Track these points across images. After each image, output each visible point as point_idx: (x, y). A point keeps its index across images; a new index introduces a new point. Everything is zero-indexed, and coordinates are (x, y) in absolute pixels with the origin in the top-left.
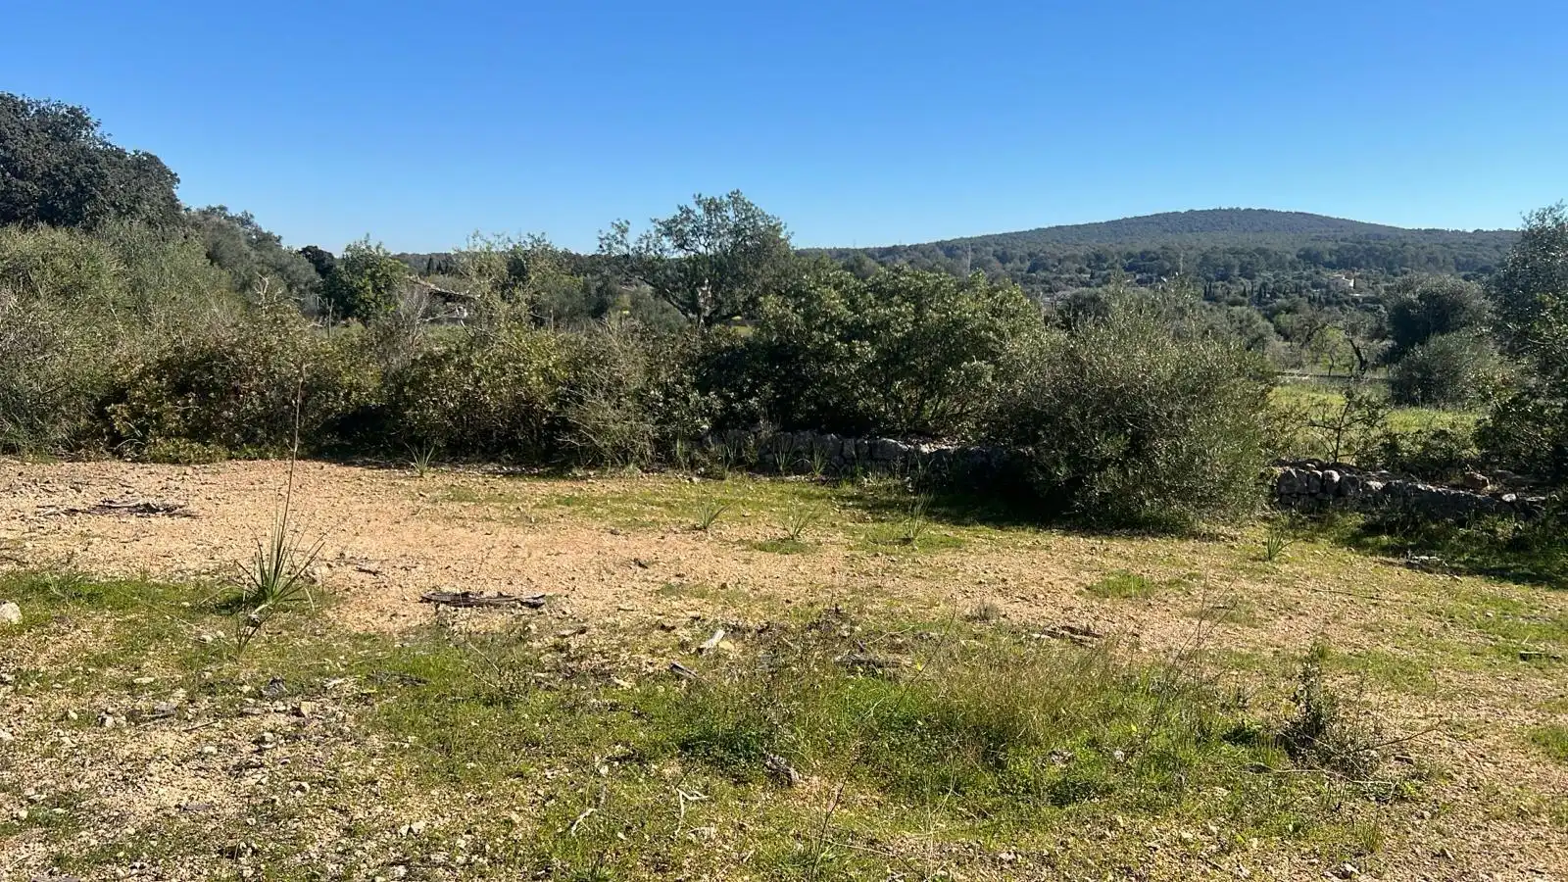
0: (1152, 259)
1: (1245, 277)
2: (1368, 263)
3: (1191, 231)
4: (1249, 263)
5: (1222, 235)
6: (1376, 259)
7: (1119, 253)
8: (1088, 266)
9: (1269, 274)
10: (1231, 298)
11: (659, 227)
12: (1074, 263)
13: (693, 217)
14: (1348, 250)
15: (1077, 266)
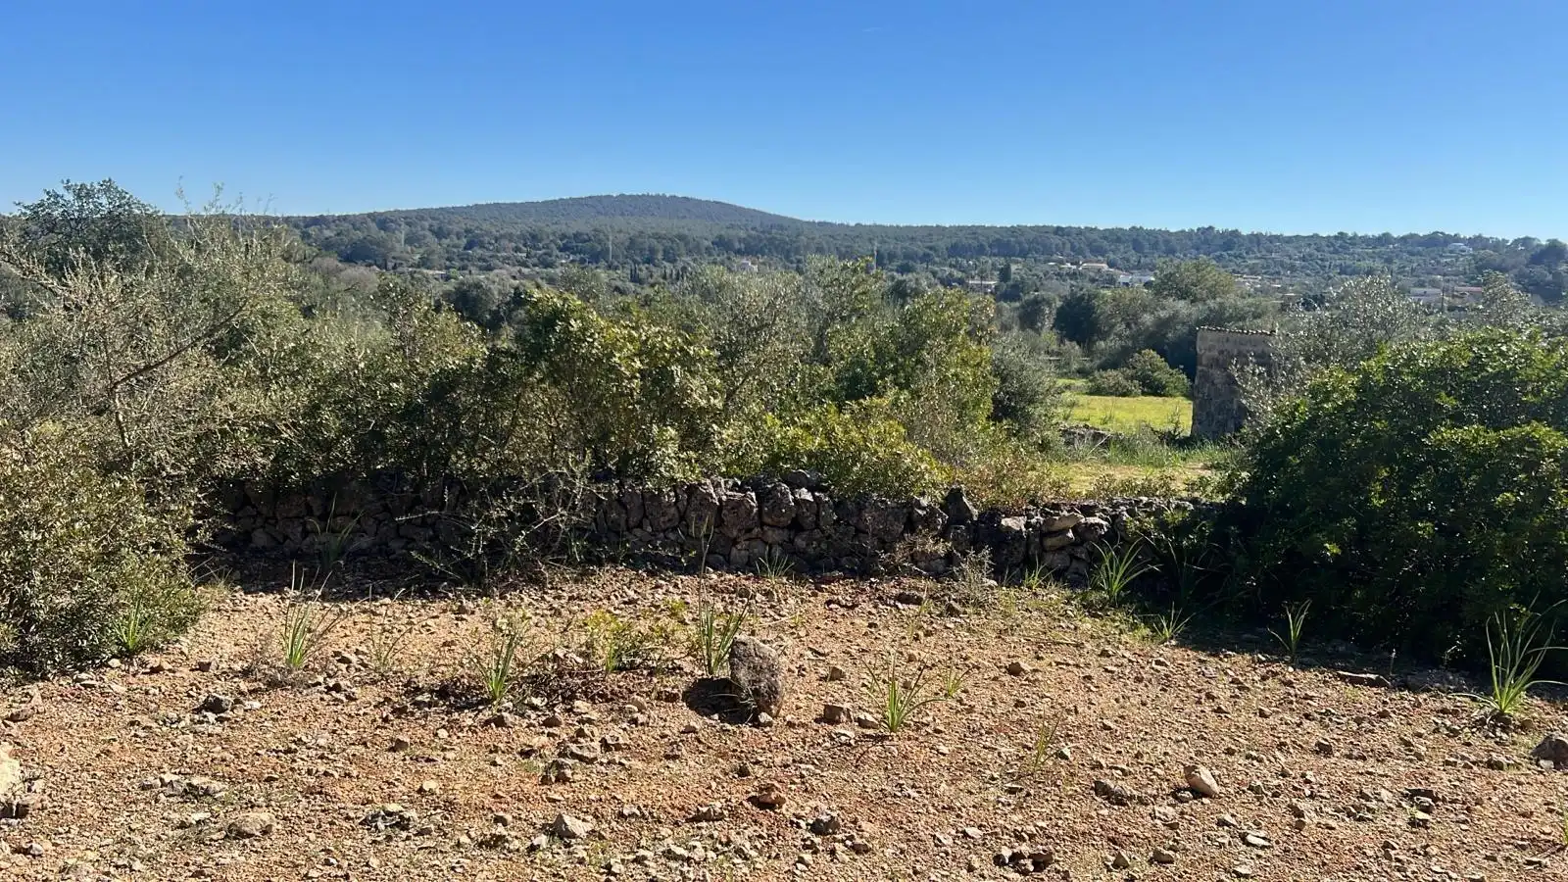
0: (585, 241)
1: (669, 261)
2: (770, 250)
3: (622, 214)
4: (671, 248)
5: (650, 219)
6: (776, 248)
7: (554, 234)
8: (525, 245)
9: (689, 259)
10: (652, 281)
12: (510, 241)
13: (61, 202)
14: (754, 239)
15: (514, 245)
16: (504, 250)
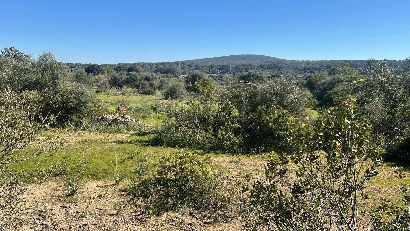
1: (246, 72)
2: (274, 68)
3: (238, 60)
4: (247, 68)
5: (245, 61)
7: (217, 65)
8: (209, 68)
12: (206, 67)
14: (271, 65)
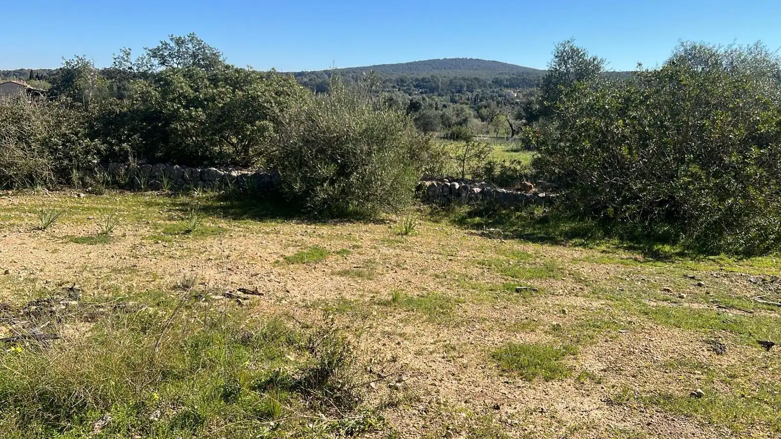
0: (427, 82)
1: (469, 91)
2: (523, 85)
3: (445, 69)
4: (471, 85)
5: (459, 71)
6: (526, 84)
7: (412, 79)
8: (397, 85)
9: (479, 90)
10: (462, 101)
11: (149, 52)
12: (391, 83)
13: (169, 48)
14: (514, 79)
15: (392, 84)
16: (388, 87)
